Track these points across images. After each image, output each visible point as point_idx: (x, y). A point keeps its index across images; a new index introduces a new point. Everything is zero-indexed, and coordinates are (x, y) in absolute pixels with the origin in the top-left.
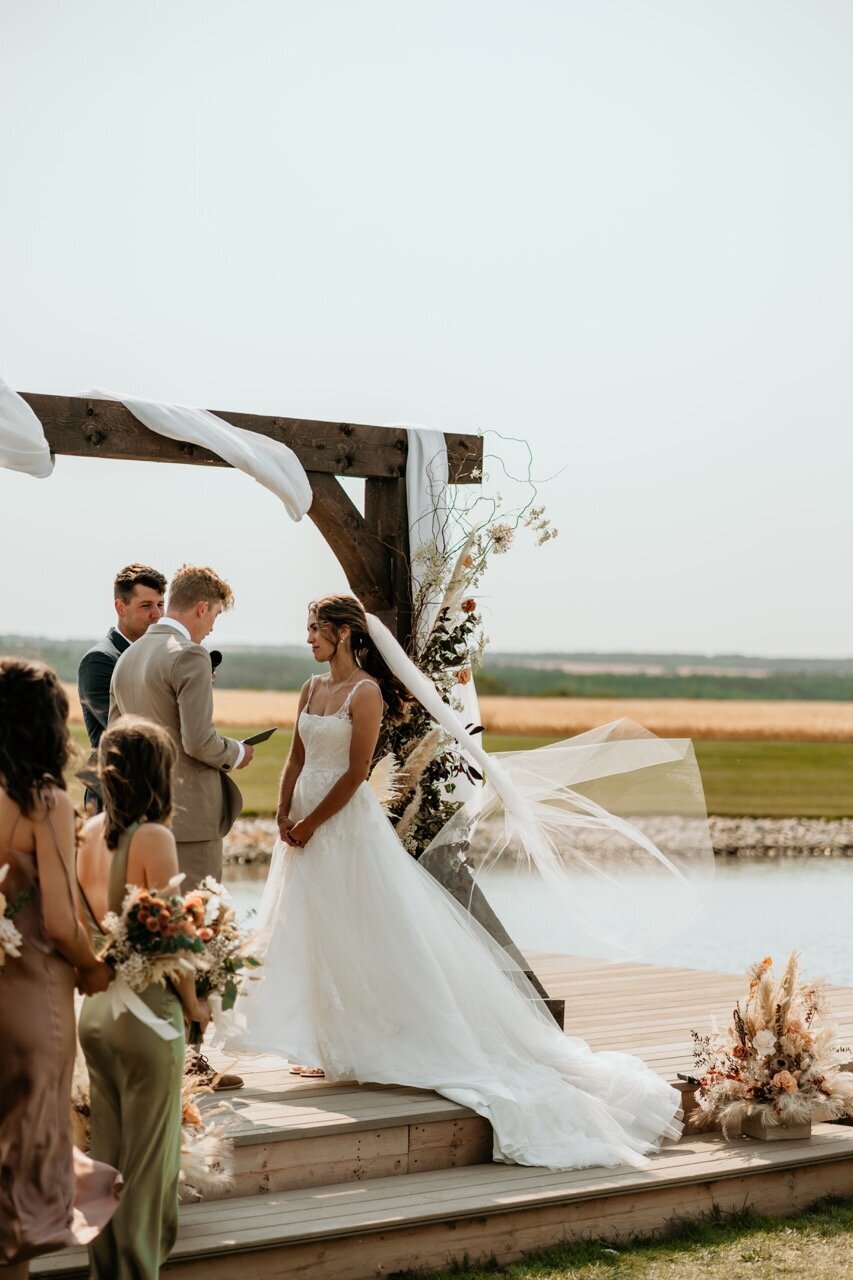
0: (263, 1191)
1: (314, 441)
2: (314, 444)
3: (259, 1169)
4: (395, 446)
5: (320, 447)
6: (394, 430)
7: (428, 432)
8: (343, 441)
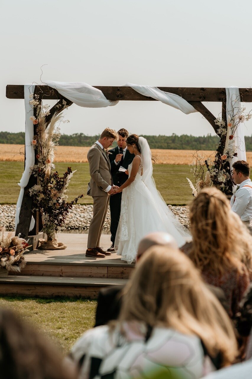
0: (61, 276)
1: (191, 93)
2: (191, 94)
3: (60, 271)
4: (221, 93)
5: (193, 95)
6: (221, 88)
7: (232, 88)
8: (202, 93)
